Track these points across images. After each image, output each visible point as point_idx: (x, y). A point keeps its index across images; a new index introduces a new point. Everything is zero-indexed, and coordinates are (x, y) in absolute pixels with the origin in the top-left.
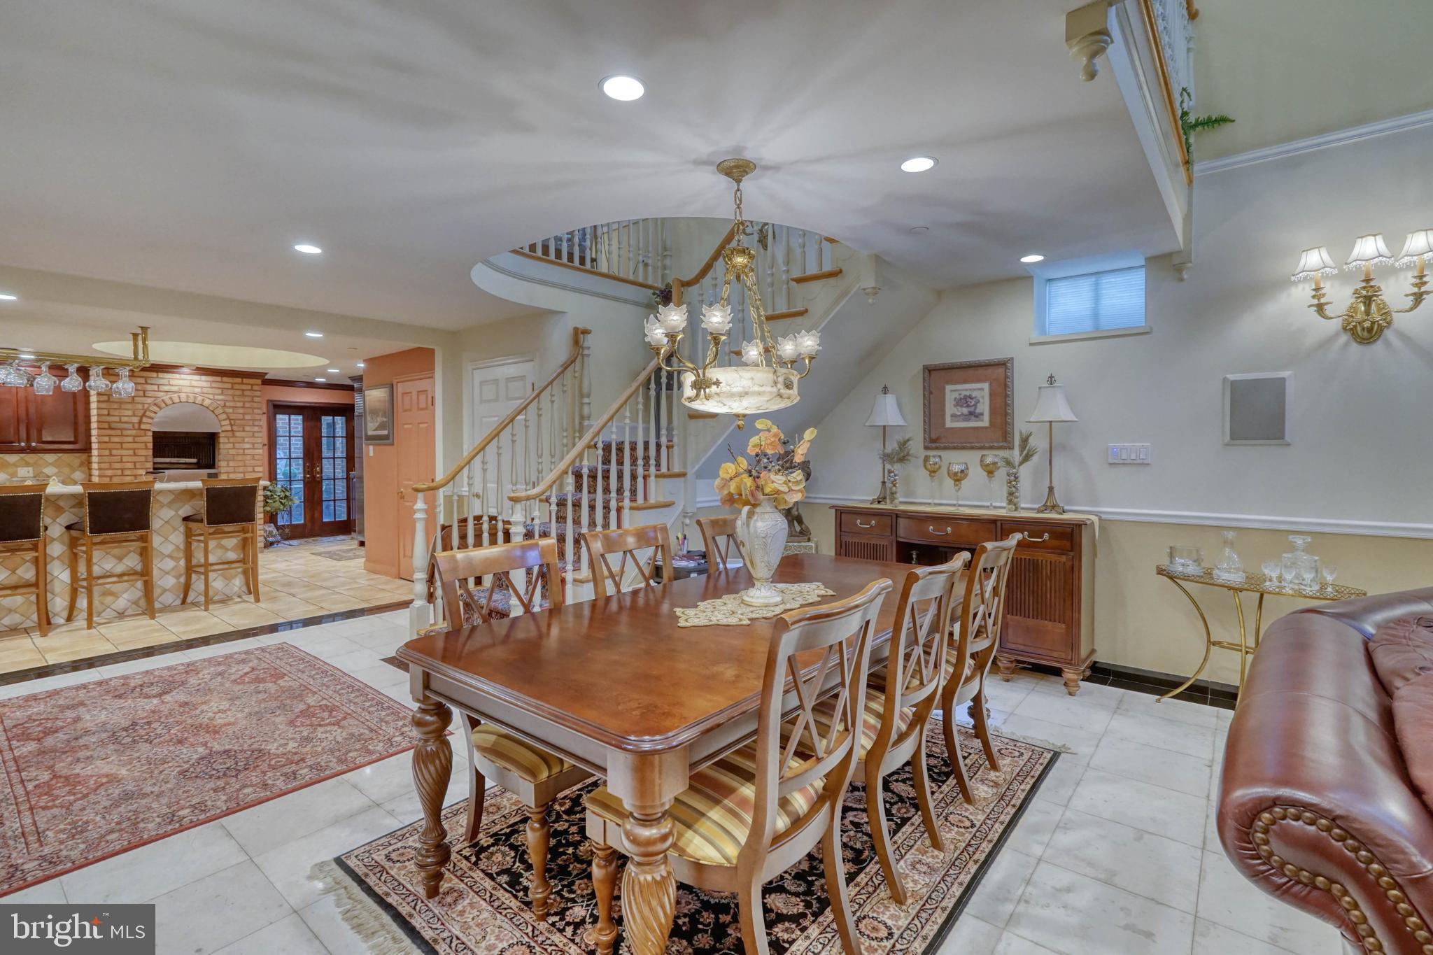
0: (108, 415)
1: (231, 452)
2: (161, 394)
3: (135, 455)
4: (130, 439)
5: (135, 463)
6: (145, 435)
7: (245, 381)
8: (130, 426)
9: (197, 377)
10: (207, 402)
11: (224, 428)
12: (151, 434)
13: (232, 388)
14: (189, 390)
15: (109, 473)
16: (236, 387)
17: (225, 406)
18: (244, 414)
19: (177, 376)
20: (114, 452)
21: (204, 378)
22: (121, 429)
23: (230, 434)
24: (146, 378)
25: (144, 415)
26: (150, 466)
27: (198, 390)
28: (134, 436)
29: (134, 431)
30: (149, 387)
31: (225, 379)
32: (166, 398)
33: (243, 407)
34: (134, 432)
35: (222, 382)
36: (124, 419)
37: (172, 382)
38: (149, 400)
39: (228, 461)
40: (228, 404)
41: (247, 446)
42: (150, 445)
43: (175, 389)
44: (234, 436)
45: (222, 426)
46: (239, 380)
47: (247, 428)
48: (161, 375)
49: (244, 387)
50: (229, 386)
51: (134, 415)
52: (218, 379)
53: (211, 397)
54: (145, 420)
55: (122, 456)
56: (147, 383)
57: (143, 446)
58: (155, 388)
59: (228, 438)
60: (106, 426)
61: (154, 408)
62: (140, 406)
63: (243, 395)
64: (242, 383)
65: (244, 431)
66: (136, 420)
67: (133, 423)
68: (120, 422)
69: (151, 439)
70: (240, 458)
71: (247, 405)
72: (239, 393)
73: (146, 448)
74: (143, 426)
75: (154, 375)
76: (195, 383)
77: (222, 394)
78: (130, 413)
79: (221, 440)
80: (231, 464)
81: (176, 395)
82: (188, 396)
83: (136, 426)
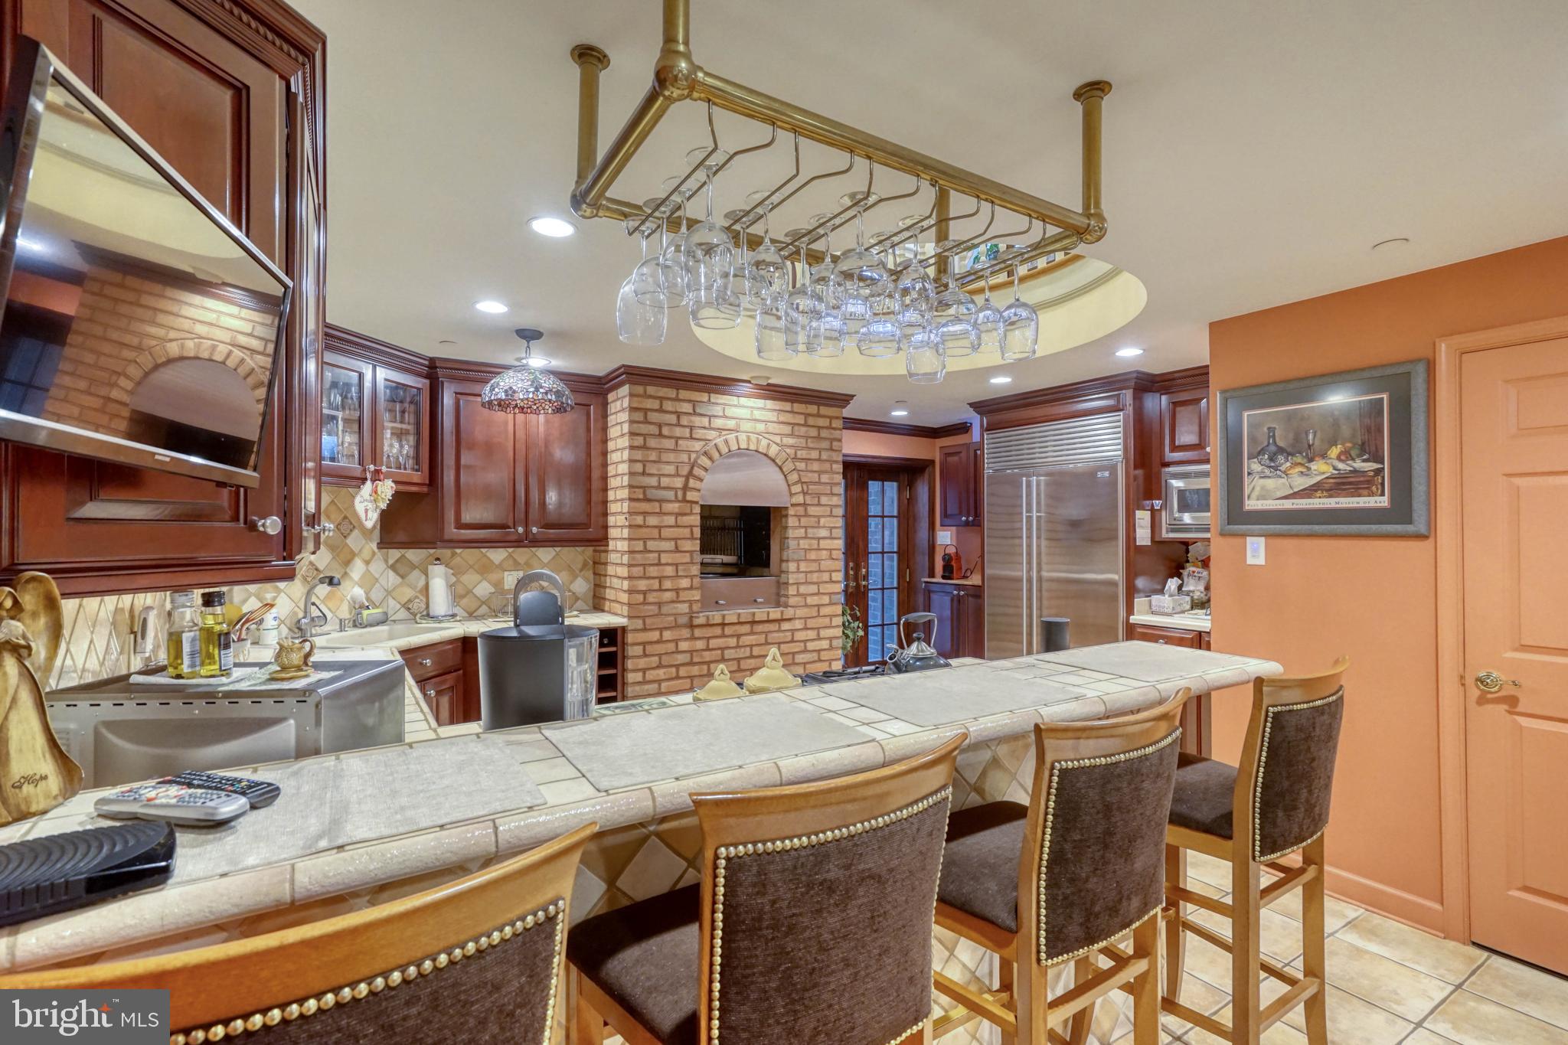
0: (644, 473)
1: (804, 544)
2: (712, 434)
3: (677, 550)
4: (671, 520)
5: (677, 565)
6: (691, 514)
7: (824, 410)
8: (670, 495)
9: (760, 403)
10: (773, 450)
11: (794, 500)
12: (697, 509)
13: (805, 425)
14: (746, 426)
15: (642, 585)
16: (811, 421)
17: (795, 458)
18: (820, 473)
19: (734, 400)
20: (651, 545)
21: (770, 404)
22: (660, 501)
23: (801, 510)
24: (694, 403)
25: (690, 474)
26: (695, 570)
27: (761, 427)
28: (677, 515)
29: (677, 505)
30: (698, 421)
31: (797, 407)
32: (720, 441)
33: (819, 460)
34: (674, 507)
35: (791, 412)
36: (665, 481)
37: (730, 412)
38: (697, 446)
39: (798, 561)
40: (800, 454)
41: (824, 533)
42: (697, 532)
43: (731, 424)
44: (806, 515)
45: (791, 495)
46: (813, 409)
47: (824, 500)
48: (714, 398)
49: (821, 422)
50: (800, 419)
51: (677, 475)
52: (787, 406)
53: (777, 439)
54: (692, 483)
55: (660, 552)
56: (695, 413)
57: (687, 531)
58: (705, 421)
59: (799, 517)
60: (640, 494)
61: (704, 461)
62: (684, 457)
63: (819, 438)
64: (818, 415)
65: (819, 505)
66: (679, 483)
67: (675, 489)
68: (659, 487)
69: (696, 520)
70: (813, 555)
71: (824, 456)
72: (813, 432)
73: (692, 538)
74: (690, 496)
75: (704, 397)
76: (757, 414)
77: (792, 435)
78: (670, 469)
79: (792, 522)
80: (803, 567)
81: (731, 437)
82: (749, 438)
83: (680, 494)
